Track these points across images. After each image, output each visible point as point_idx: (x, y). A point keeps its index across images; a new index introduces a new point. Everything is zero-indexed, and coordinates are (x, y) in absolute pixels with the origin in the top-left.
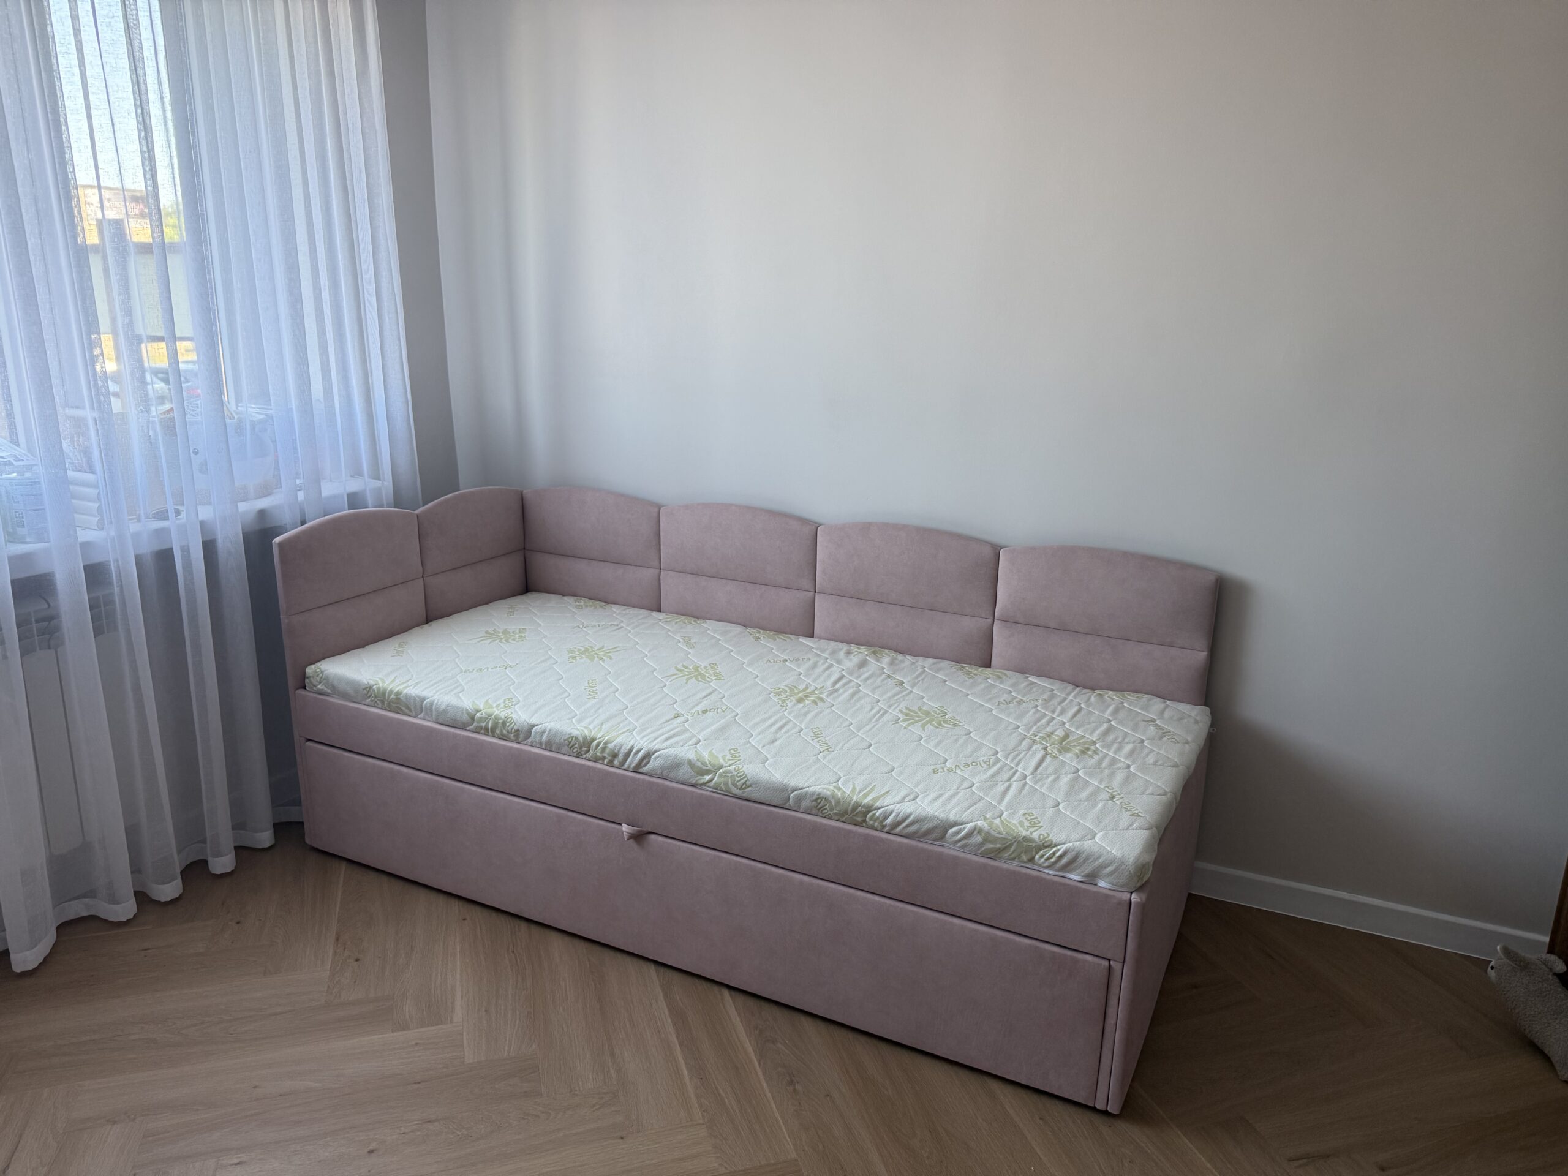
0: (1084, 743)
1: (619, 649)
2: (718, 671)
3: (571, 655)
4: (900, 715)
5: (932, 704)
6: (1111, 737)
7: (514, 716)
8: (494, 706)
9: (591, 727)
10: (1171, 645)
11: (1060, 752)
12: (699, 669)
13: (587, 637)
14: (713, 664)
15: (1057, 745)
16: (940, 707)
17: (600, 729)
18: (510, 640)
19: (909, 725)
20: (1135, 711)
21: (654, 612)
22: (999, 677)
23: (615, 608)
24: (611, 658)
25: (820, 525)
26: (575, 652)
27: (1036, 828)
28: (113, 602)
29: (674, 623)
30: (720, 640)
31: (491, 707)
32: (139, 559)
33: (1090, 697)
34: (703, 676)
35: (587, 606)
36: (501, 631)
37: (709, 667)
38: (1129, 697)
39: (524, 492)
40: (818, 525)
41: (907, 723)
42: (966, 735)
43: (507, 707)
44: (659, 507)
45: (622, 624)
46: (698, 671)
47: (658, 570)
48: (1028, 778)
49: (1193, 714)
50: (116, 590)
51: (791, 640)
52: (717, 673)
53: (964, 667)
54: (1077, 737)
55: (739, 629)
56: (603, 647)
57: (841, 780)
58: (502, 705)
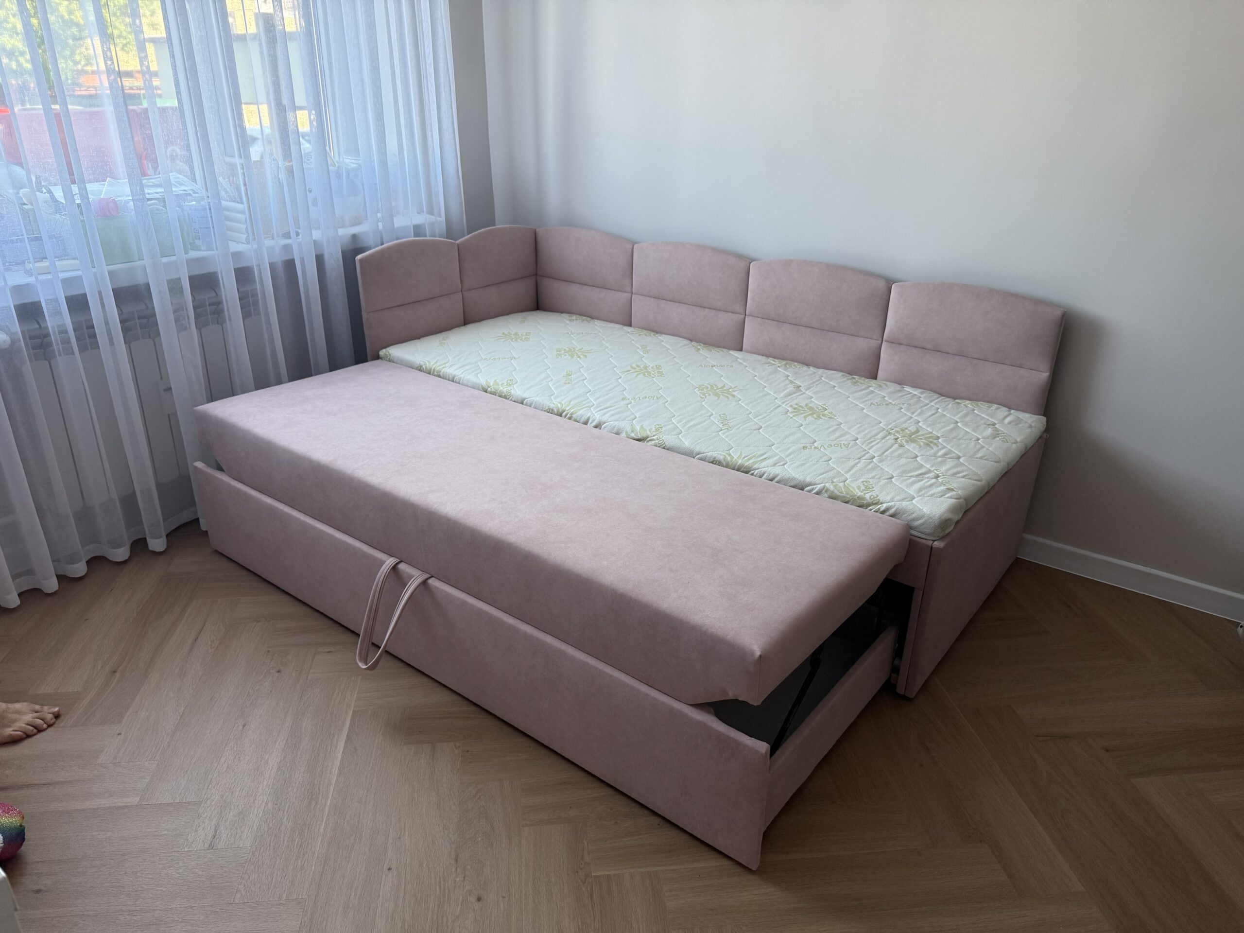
0: (930, 437)
1: (592, 351)
2: (661, 371)
3: (558, 353)
4: (790, 409)
5: (818, 403)
6: (954, 434)
7: (512, 392)
8: (500, 383)
9: (563, 402)
10: (1021, 367)
11: (907, 442)
12: (648, 369)
13: (573, 342)
14: (659, 366)
15: (907, 437)
16: (823, 405)
17: (569, 404)
18: (519, 340)
19: (794, 416)
20: (981, 416)
21: (626, 327)
22: (880, 386)
23: (597, 322)
24: (586, 357)
25: (753, 260)
26: (561, 351)
27: (869, 491)
28: (257, 294)
29: (638, 335)
30: (669, 349)
31: (499, 385)
32: (272, 267)
33: (949, 404)
34: (649, 373)
35: (577, 320)
36: (513, 333)
37: (655, 367)
38: (981, 406)
39: (537, 230)
40: (751, 260)
41: (794, 414)
42: (838, 425)
43: (509, 385)
44: (633, 243)
45: (599, 334)
46: (646, 369)
47: (630, 294)
48: (876, 458)
49: (1029, 421)
50: (258, 286)
51: (723, 351)
52: (660, 372)
53: (854, 378)
54: (926, 432)
55: (686, 342)
56: (582, 349)
57: (733, 449)
58: (505, 384)
